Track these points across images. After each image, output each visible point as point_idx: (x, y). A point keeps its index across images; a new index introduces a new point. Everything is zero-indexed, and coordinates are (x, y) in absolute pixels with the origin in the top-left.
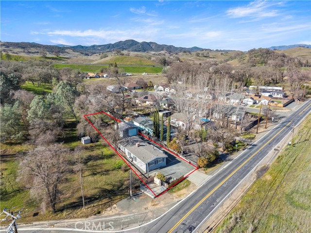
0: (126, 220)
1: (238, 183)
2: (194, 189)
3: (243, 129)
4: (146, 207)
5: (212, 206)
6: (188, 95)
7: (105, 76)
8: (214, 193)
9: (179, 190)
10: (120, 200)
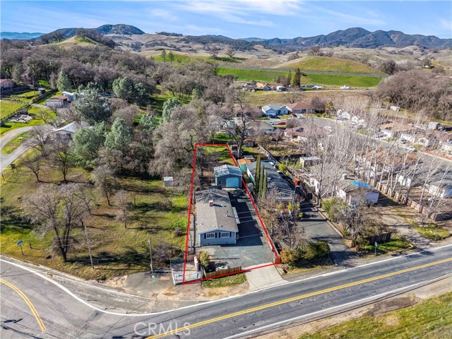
0: (120, 300)
1: (321, 309)
2: (241, 292)
3: (433, 215)
4: (156, 292)
5: (242, 328)
6: (385, 132)
7: (278, 88)
8: (263, 309)
9: (220, 285)
10: (136, 272)
